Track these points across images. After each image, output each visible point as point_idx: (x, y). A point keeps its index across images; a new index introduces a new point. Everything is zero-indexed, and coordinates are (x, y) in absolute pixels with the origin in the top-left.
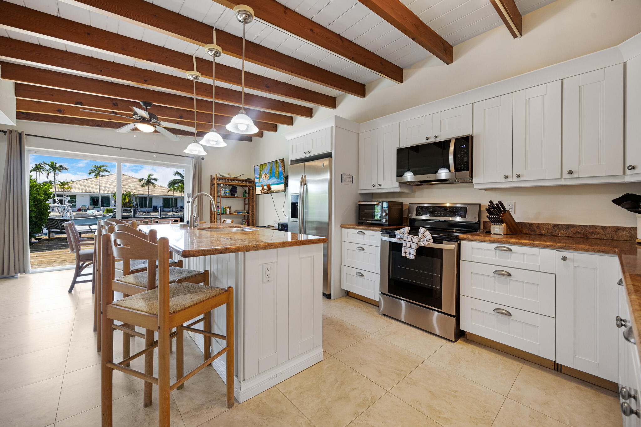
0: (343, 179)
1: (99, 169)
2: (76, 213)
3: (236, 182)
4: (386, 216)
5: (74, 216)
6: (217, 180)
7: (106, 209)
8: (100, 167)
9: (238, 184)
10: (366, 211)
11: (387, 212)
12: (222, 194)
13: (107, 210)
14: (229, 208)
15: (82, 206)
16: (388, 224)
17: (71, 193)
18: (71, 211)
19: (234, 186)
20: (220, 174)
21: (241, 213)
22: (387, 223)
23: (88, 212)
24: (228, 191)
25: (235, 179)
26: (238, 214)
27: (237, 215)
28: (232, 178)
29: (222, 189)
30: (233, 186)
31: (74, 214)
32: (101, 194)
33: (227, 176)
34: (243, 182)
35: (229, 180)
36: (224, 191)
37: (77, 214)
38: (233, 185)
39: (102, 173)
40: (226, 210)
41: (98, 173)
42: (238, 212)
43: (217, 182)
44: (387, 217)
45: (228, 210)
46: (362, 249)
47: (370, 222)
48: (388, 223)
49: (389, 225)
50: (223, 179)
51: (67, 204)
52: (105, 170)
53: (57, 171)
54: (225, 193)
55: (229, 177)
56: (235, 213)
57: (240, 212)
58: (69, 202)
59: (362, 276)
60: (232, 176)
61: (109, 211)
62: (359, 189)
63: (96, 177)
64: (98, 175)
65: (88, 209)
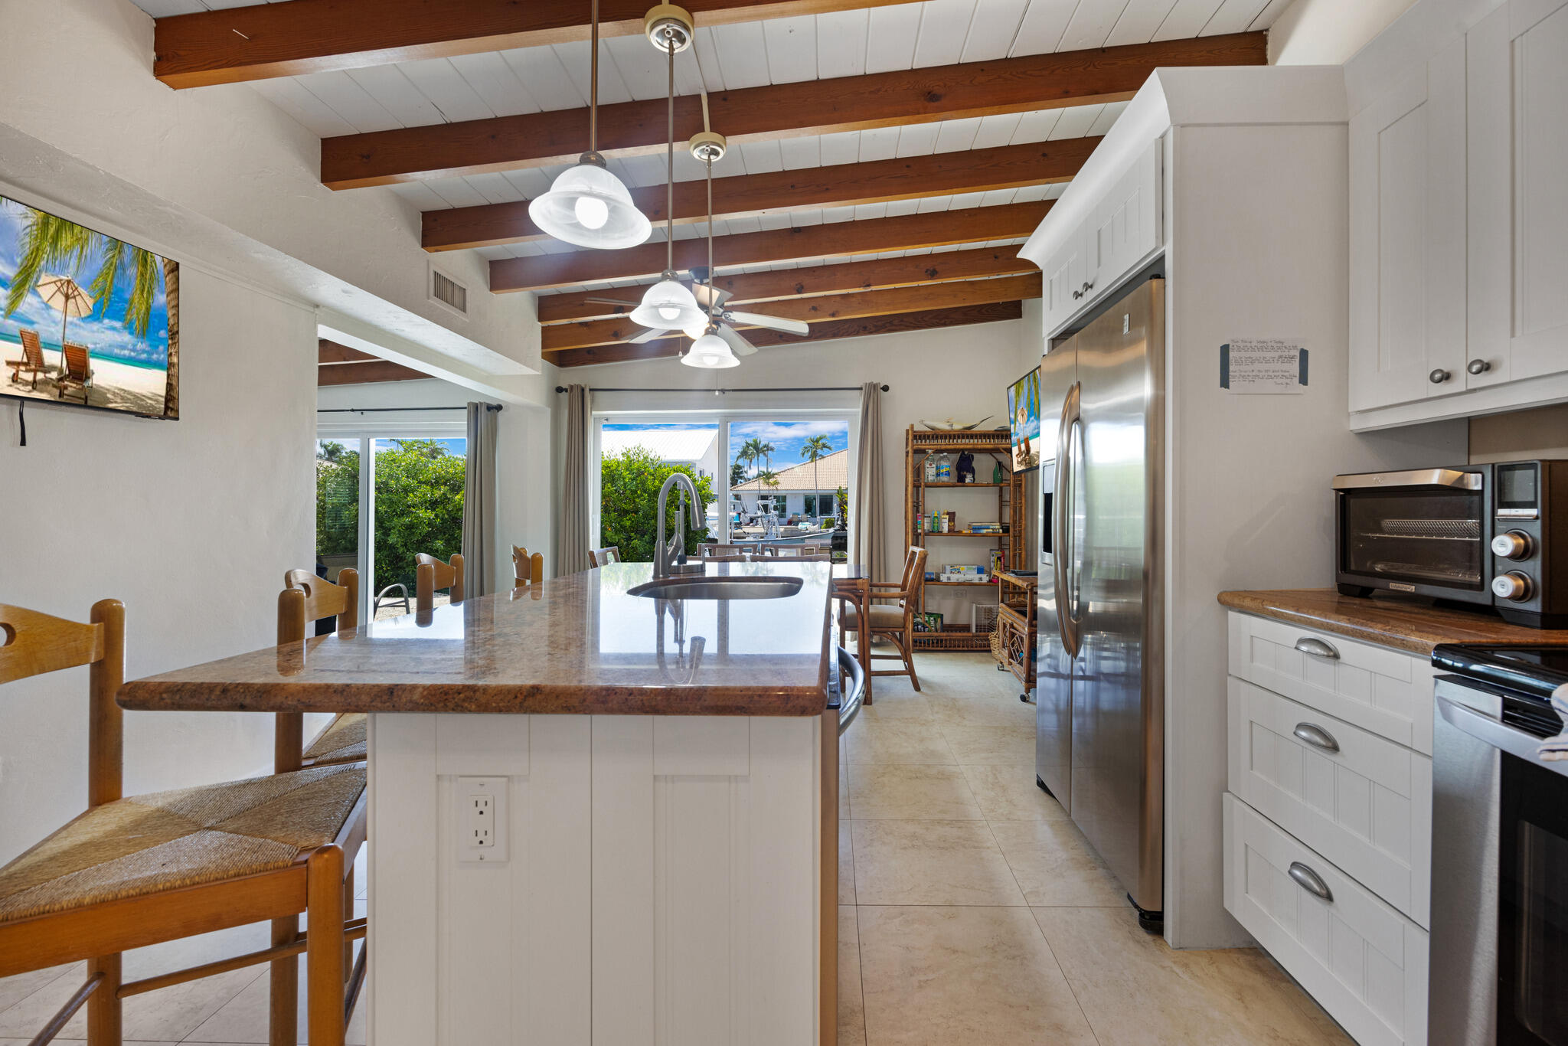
0: (1231, 368)
1: (816, 444)
2: (785, 528)
3: (967, 441)
4: (1522, 554)
5: (781, 533)
6: (915, 441)
7: (825, 520)
8: (817, 441)
9: (971, 446)
10: (1387, 523)
11: (1536, 531)
12: (931, 478)
13: (827, 523)
14: (947, 516)
15: (794, 514)
16: (1543, 615)
17: (779, 492)
18: (777, 524)
19: (966, 453)
20: (925, 423)
21: (985, 531)
22: (1535, 606)
23: (800, 526)
24: (946, 466)
25: (967, 433)
26: (975, 532)
27: (970, 535)
28: (959, 430)
29: (931, 465)
30: (963, 453)
31: (782, 530)
32: (819, 492)
33: (943, 426)
34: (984, 440)
35: (946, 438)
36: (934, 470)
37: (786, 530)
38: (963, 450)
39: (819, 452)
40: (940, 523)
41: (815, 451)
42: (974, 529)
43: (913, 446)
44: (1534, 568)
45: (947, 520)
46: (1322, 741)
47: (1411, 588)
48: (1543, 606)
49: (1548, 621)
50: (936, 435)
51: (773, 511)
52: (824, 446)
53: (761, 455)
54: (938, 475)
55: (948, 428)
56: (969, 532)
57: (980, 528)
58: (775, 508)
59: (1317, 894)
60: (957, 427)
61: (830, 524)
62: (1352, 408)
63: (812, 461)
64: (814, 456)
65: (801, 521)
